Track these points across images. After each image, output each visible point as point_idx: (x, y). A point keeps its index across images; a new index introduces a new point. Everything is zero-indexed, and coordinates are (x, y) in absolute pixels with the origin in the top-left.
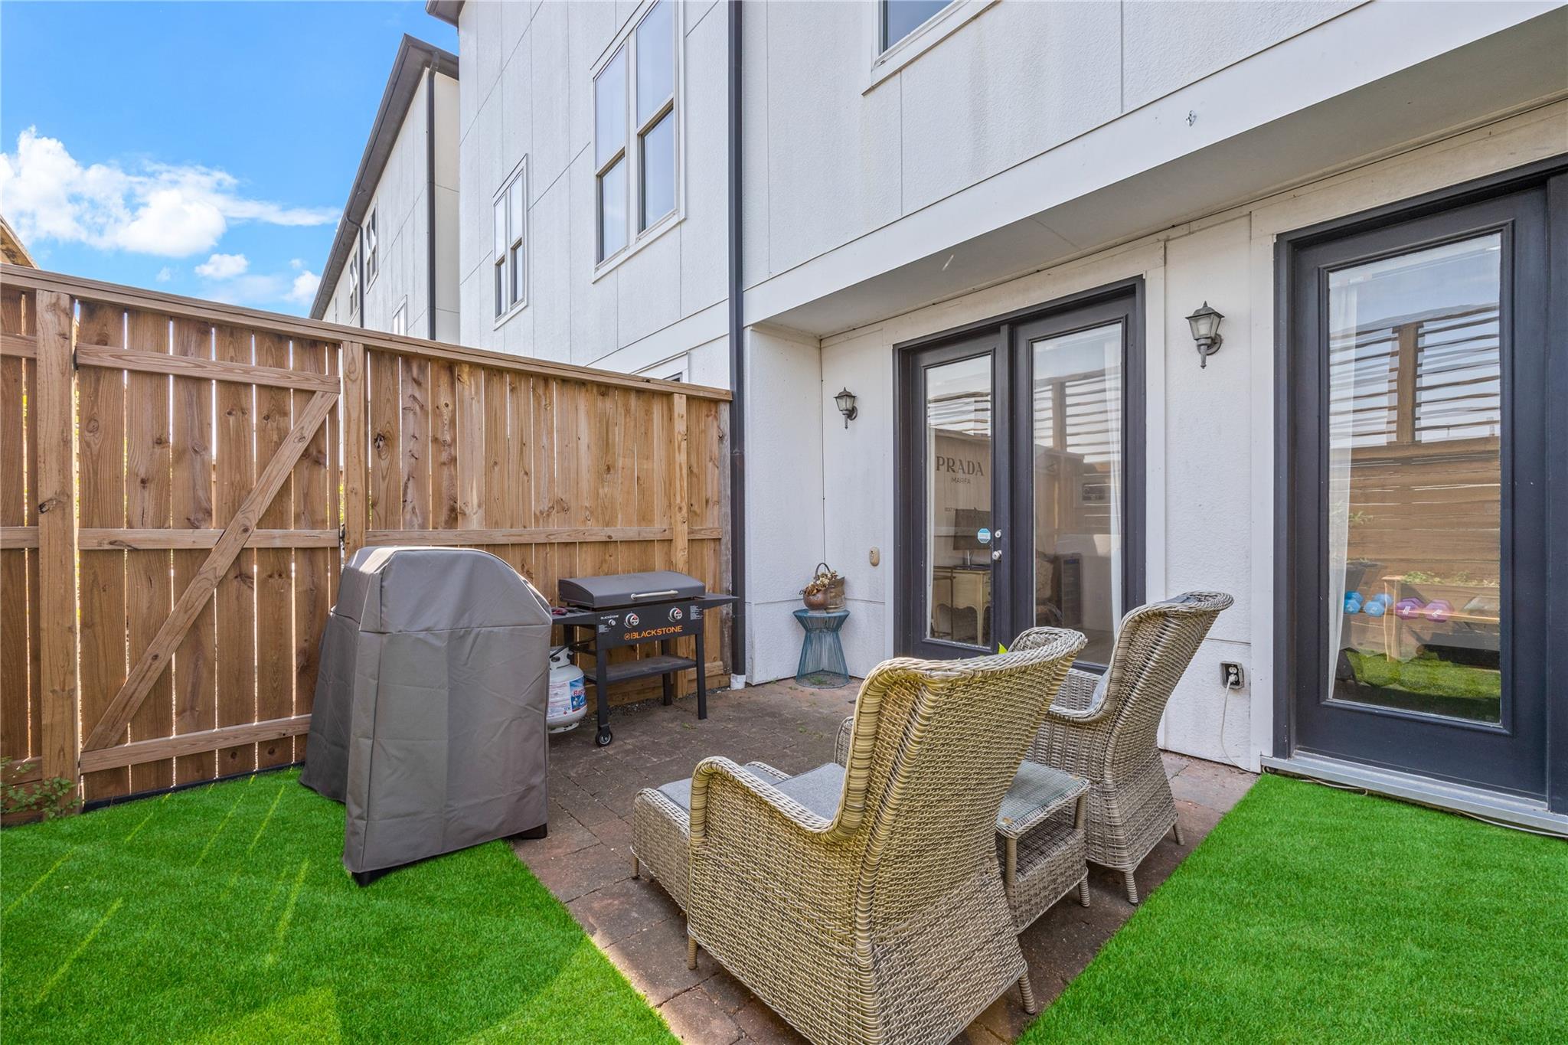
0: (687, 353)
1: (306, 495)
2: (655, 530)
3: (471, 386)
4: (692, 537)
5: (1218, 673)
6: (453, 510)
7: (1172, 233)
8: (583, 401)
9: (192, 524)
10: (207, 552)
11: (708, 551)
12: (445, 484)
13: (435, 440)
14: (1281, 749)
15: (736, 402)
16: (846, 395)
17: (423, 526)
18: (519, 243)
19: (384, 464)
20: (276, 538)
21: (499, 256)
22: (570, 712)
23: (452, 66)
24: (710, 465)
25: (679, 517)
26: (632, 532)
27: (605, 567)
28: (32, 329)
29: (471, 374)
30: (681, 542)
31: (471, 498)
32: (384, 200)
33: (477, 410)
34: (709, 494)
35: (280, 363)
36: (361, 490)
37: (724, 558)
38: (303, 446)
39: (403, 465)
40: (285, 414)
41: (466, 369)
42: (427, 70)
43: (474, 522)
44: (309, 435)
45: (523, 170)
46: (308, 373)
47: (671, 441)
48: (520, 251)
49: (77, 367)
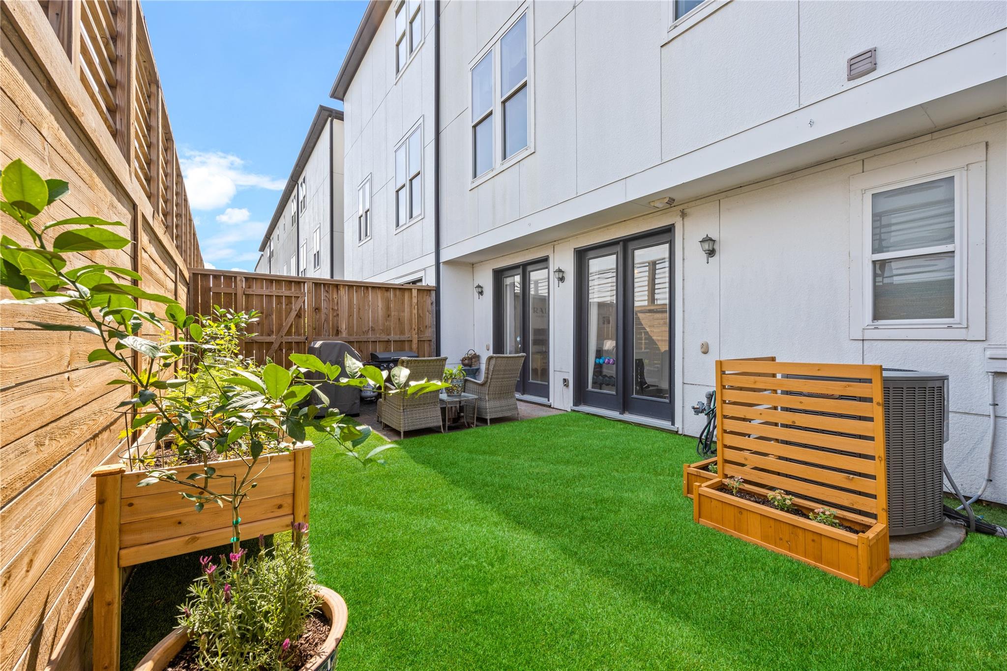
0: (424, 269)
1: (297, 327)
2: (406, 337)
3: (343, 292)
4: (420, 339)
5: (562, 381)
6: (338, 330)
7: (555, 243)
8: (379, 294)
9: (269, 335)
10: (272, 343)
11: (426, 345)
12: (335, 322)
13: (332, 309)
14: (575, 404)
15: (437, 289)
16: (479, 286)
17: (329, 335)
18: (368, 210)
19: (318, 317)
20: (289, 339)
21: (360, 215)
22: (372, 393)
23: (341, 116)
24: (427, 313)
25: (414, 332)
26: (397, 338)
27: (387, 349)
28: (236, 286)
29: (343, 288)
30: (415, 341)
31: (343, 326)
32: (309, 171)
33: (345, 298)
34: (427, 324)
35: (290, 289)
36: (311, 325)
37: (432, 347)
38: (296, 313)
39: (323, 317)
40: (292, 304)
41: (342, 286)
42: (330, 119)
43: (344, 334)
44: (298, 310)
45: (370, 179)
46: (297, 292)
47: (411, 305)
48: (368, 213)
49: (244, 294)
